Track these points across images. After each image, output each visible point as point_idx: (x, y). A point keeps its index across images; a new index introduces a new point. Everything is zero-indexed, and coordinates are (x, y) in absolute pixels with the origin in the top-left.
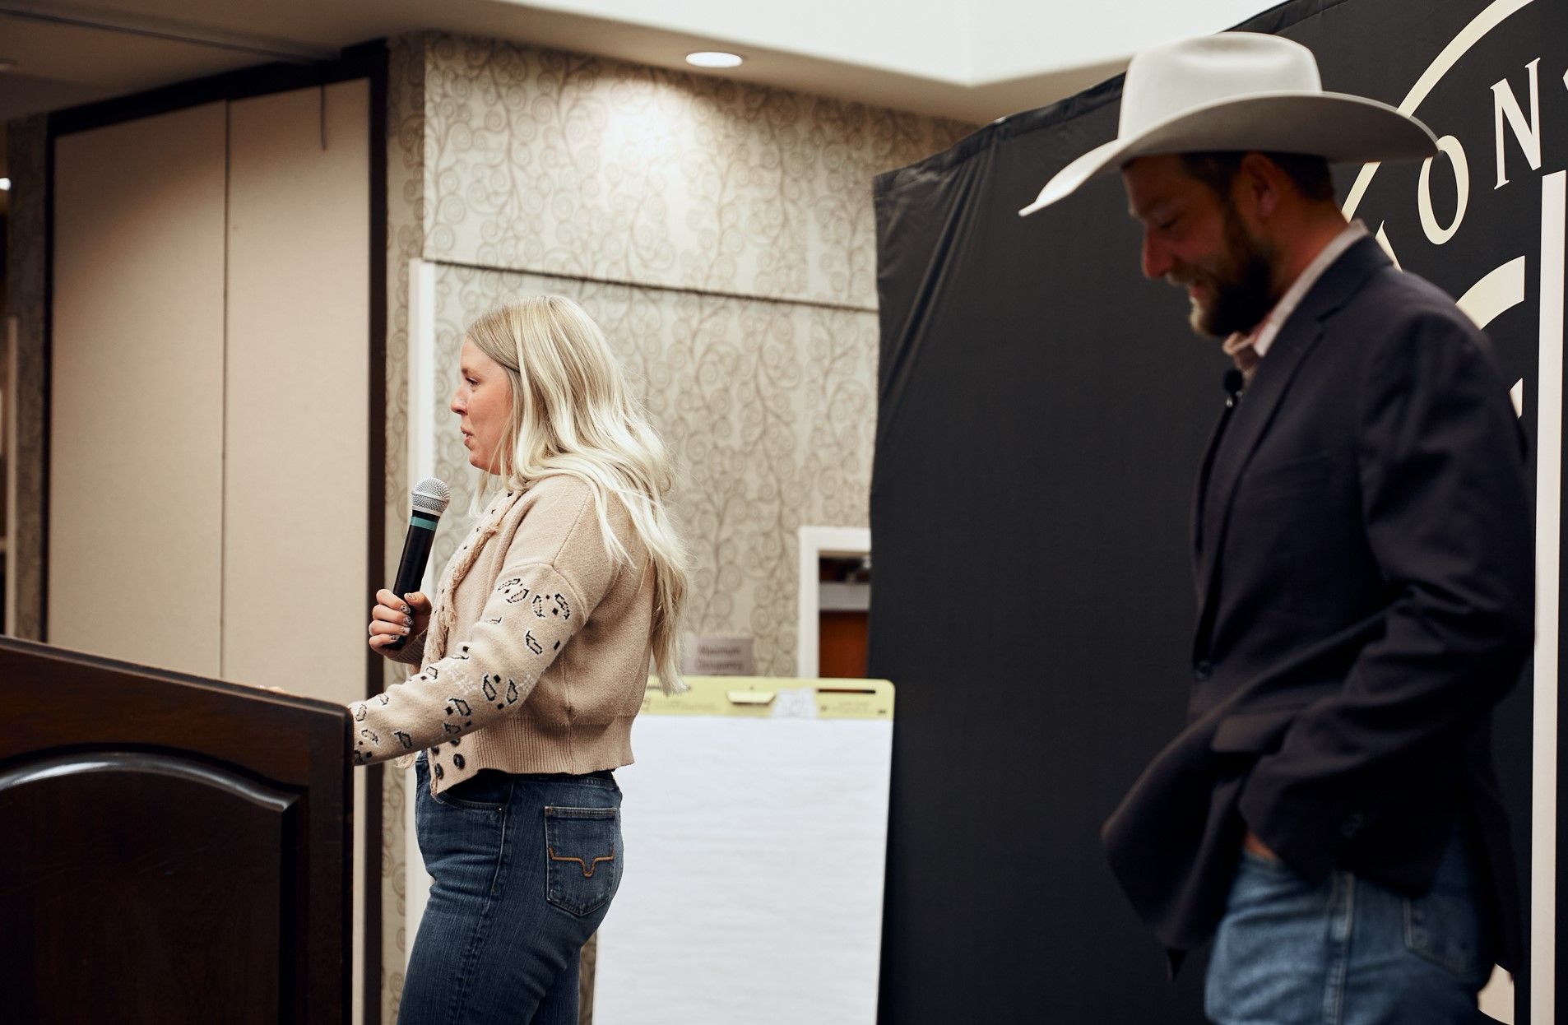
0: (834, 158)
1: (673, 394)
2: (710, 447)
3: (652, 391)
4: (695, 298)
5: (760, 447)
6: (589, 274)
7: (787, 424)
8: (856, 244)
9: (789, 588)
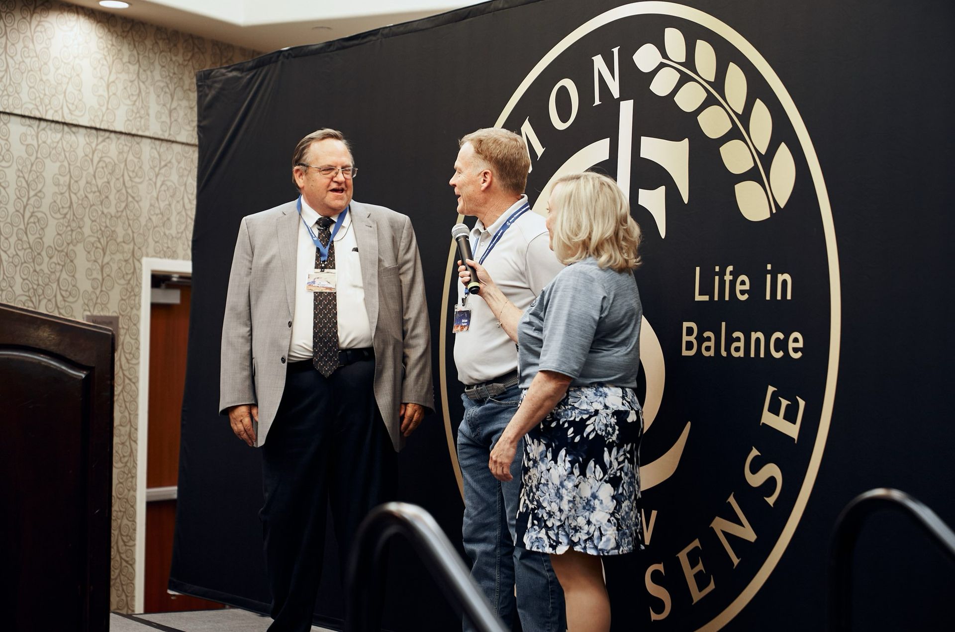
0: (164, 60)
1: (82, 183)
2: (100, 213)
3: (72, 181)
4: (94, 132)
5: (124, 214)
6: (44, 117)
7: (137, 202)
8: (173, 107)
9: (137, 290)
